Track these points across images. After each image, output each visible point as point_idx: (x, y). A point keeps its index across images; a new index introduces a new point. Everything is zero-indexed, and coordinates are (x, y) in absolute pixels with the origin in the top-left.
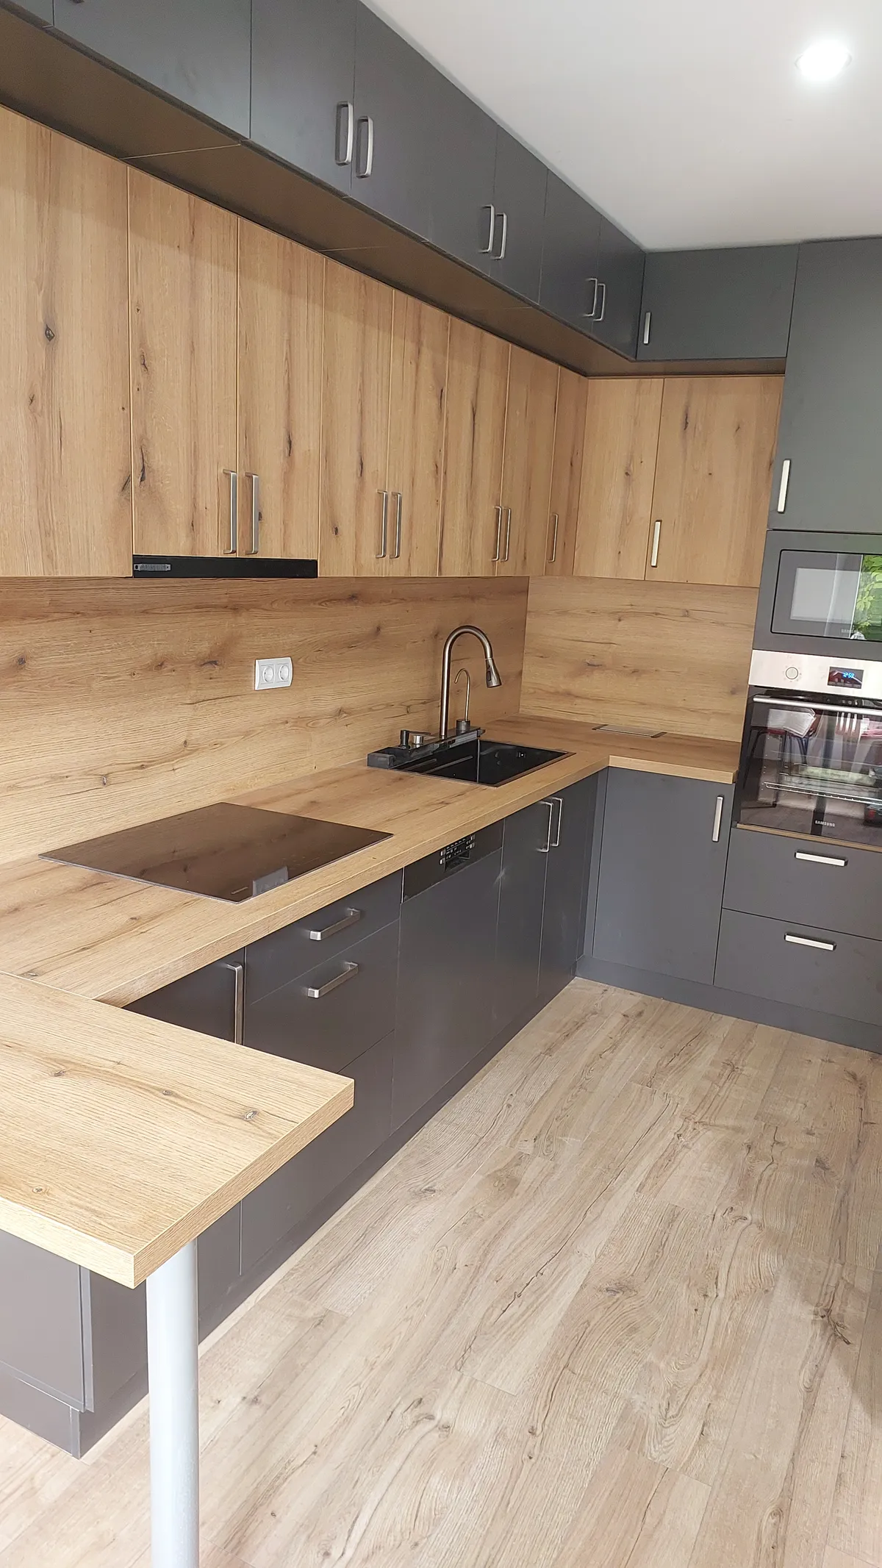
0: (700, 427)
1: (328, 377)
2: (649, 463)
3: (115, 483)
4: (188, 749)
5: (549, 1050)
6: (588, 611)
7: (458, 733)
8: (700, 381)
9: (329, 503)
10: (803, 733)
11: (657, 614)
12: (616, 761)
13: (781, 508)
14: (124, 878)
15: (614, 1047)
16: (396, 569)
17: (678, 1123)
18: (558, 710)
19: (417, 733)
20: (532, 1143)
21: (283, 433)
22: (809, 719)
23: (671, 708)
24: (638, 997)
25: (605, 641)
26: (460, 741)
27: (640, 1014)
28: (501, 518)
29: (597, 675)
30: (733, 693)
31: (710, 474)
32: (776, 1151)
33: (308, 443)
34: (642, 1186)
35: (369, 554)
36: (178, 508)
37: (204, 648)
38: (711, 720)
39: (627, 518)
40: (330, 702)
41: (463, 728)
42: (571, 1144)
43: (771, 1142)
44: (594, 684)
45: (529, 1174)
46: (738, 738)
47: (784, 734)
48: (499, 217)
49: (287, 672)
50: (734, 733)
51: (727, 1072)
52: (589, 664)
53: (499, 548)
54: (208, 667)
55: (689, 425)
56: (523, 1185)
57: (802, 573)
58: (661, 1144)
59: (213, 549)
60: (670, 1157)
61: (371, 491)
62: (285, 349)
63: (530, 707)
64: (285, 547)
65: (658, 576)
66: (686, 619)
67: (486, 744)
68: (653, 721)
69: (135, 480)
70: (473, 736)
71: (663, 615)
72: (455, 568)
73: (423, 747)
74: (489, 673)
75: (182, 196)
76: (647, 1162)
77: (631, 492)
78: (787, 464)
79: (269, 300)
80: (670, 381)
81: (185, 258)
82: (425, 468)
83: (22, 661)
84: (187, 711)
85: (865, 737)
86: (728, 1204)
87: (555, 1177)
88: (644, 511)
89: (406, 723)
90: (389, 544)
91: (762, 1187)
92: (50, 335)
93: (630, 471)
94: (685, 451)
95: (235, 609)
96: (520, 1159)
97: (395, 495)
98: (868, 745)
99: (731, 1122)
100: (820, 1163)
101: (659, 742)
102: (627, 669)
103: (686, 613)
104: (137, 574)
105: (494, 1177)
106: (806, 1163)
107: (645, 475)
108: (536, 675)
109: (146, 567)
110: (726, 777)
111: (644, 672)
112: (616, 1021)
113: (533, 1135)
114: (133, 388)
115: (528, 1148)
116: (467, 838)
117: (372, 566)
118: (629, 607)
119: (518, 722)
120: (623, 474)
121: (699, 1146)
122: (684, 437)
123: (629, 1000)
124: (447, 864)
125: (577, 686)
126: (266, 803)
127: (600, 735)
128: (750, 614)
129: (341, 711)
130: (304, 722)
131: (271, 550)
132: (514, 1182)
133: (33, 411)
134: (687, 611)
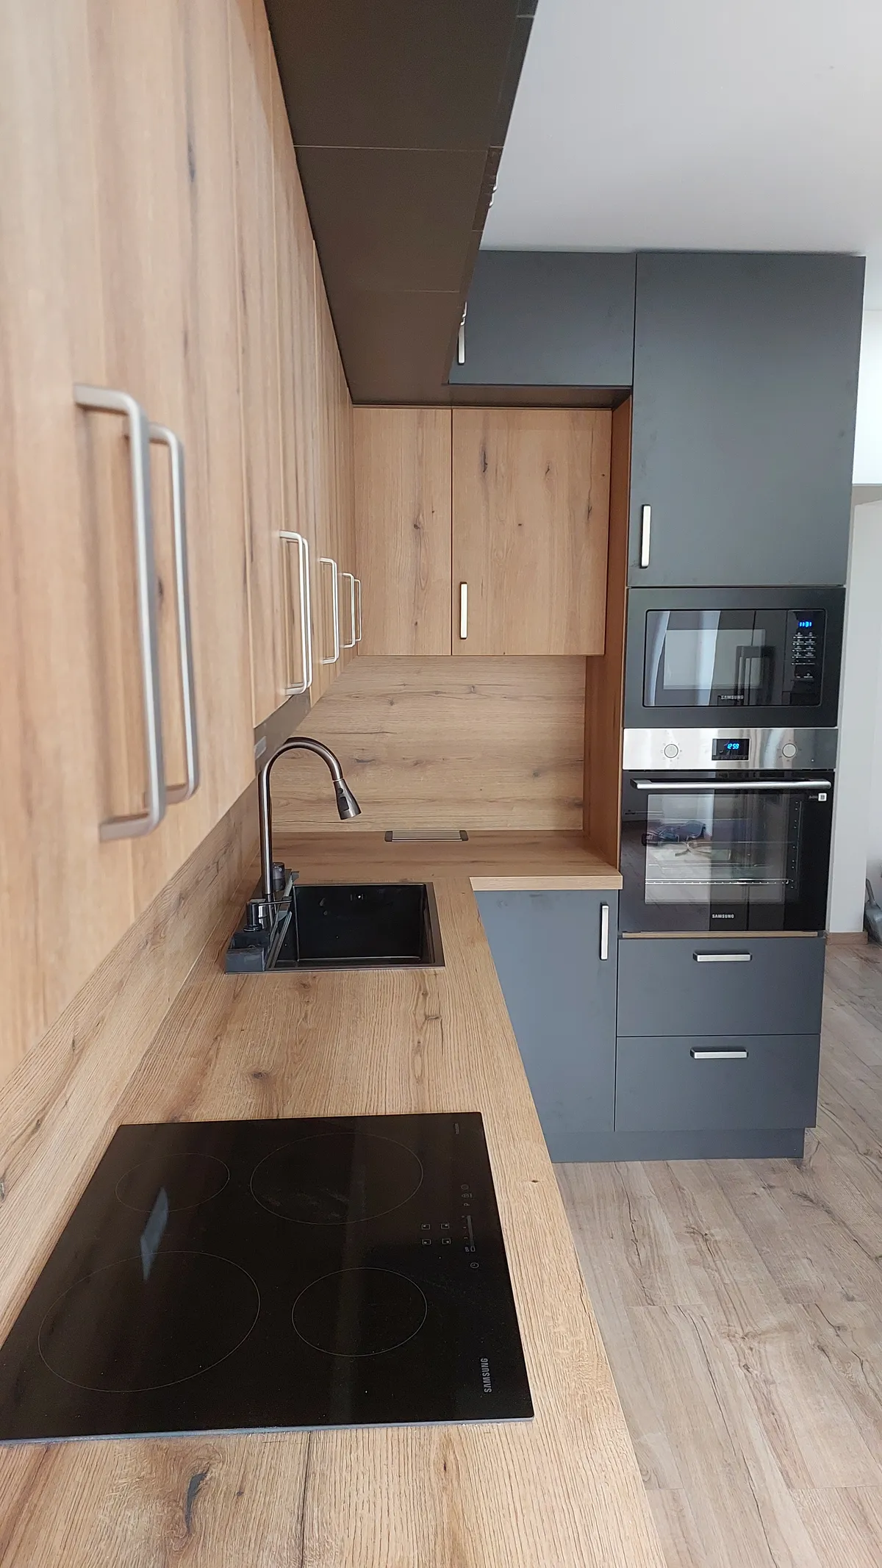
0: (502, 469)
2: (443, 515)
6: (350, 696)
8: (496, 414)
11: (437, 693)
13: (644, 562)
23: (467, 802)
25: (376, 730)
29: (370, 772)
31: (520, 525)
38: (514, 810)
39: (421, 581)
44: (372, 784)
51: (703, 1245)
52: (358, 761)
55: (488, 466)
65: (469, 649)
66: (472, 696)
71: (445, 693)
77: (423, 549)
80: (458, 412)
88: (441, 572)
93: (420, 523)
94: (487, 499)
99: (773, 1320)
102: (407, 761)
103: (473, 689)
107: (439, 526)
111: (429, 762)
118: (402, 687)
120: (411, 527)
122: (484, 478)
134: (474, 687)
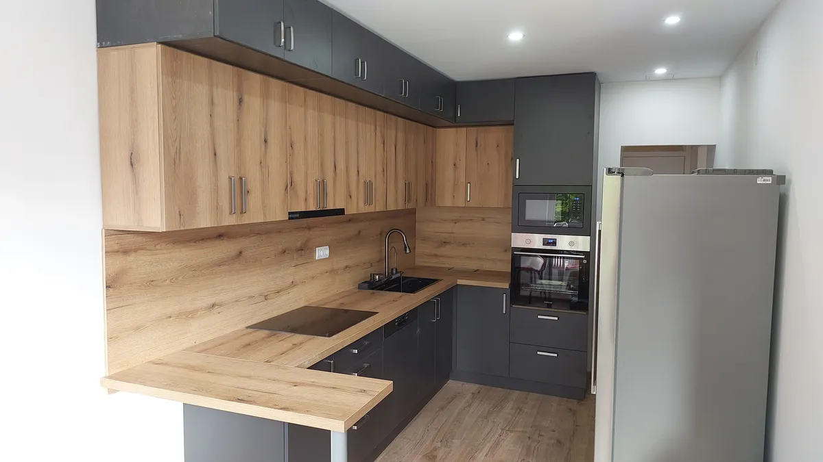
0: (482, 146)
1: (347, 143)
2: (463, 160)
3: (284, 188)
4: (293, 284)
5: (442, 409)
6: (442, 220)
7: (392, 274)
8: (481, 129)
9: (348, 186)
10: (539, 269)
11: (471, 220)
12: (460, 282)
13: (517, 177)
14: (283, 333)
15: (470, 405)
16: (371, 209)
17: (500, 431)
18: (432, 263)
19: (377, 274)
20: (440, 443)
21: (333, 164)
22: (541, 261)
23: (480, 259)
24: (477, 386)
25: (450, 232)
26: (394, 277)
27: (479, 392)
28: (408, 186)
29: (448, 246)
30: (506, 251)
31: (488, 164)
32: (540, 438)
33: (341, 166)
34: (487, 455)
35: (361, 204)
36: (302, 194)
37: (299, 244)
38: (497, 263)
39: (456, 181)
40: (342, 264)
41: (394, 272)
42: (456, 442)
43: (538, 435)
44: (445, 250)
45: (440, 454)
46: (509, 270)
47: (530, 270)
48: (405, 83)
49: (327, 252)
50: (508, 269)
51: (518, 411)
52: (444, 242)
53: (408, 198)
54: (300, 252)
55: (478, 146)
56: (439, 458)
57: (528, 202)
58: (493, 439)
59: (312, 208)
60: (497, 444)
61: (362, 181)
62: (333, 134)
63: (419, 261)
64: (334, 204)
65: (472, 204)
66: (483, 221)
67: (405, 278)
68: (472, 265)
69: (289, 186)
70: (398, 275)
71: (474, 220)
72: (392, 207)
73: (380, 280)
74: (406, 248)
75: (302, 89)
76: (489, 445)
77: (457, 172)
78: (518, 160)
79: (328, 118)
80: (469, 129)
81: (302, 110)
82: (380, 169)
83: (241, 253)
84: (293, 269)
85: (567, 269)
86: (522, 458)
87: (452, 454)
88: (462, 179)
89: (372, 270)
90: (368, 201)
91: (535, 451)
92: (266, 141)
93: (456, 164)
94: (477, 156)
95: (309, 228)
96: (435, 449)
97: (370, 182)
98: (569, 272)
99: (521, 430)
100: (559, 441)
101: (476, 274)
102: (460, 243)
103: (483, 219)
104: (289, 219)
105: (426, 456)
106: (553, 441)
107: (462, 165)
108: (422, 248)
109: (293, 216)
110: (506, 286)
111: (468, 244)
112: (469, 396)
113: (440, 440)
114: (288, 155)
115: (439, 444)
116: (405, 314)
117: (363, 208)
118: (459, 218)
119: (415, 268)
120: (453, 165)
121: (508, 439)
122: (476, 150)
123: (474, 387)
124: (398, 325)
125: (440, 251)
126: (325, 304)
127: (452, 272)
128: (509, 218)
129: (346, 267)
130: (333, 272)
131: (330, 206)
132: (435, 457)
133: (261, 166)
